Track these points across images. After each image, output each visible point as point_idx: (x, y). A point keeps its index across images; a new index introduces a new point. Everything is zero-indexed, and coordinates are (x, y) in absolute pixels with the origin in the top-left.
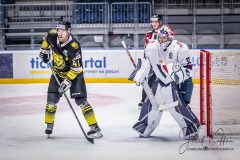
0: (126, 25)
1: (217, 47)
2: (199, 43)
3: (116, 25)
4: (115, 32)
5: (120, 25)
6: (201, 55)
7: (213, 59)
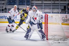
0: (23, 6)
1: (50, 13)
2: (44, 12)
3: (20, 6)
4: (19, 8)
5: (21, 6)
6: (45, 15)
7: (49, 17)
